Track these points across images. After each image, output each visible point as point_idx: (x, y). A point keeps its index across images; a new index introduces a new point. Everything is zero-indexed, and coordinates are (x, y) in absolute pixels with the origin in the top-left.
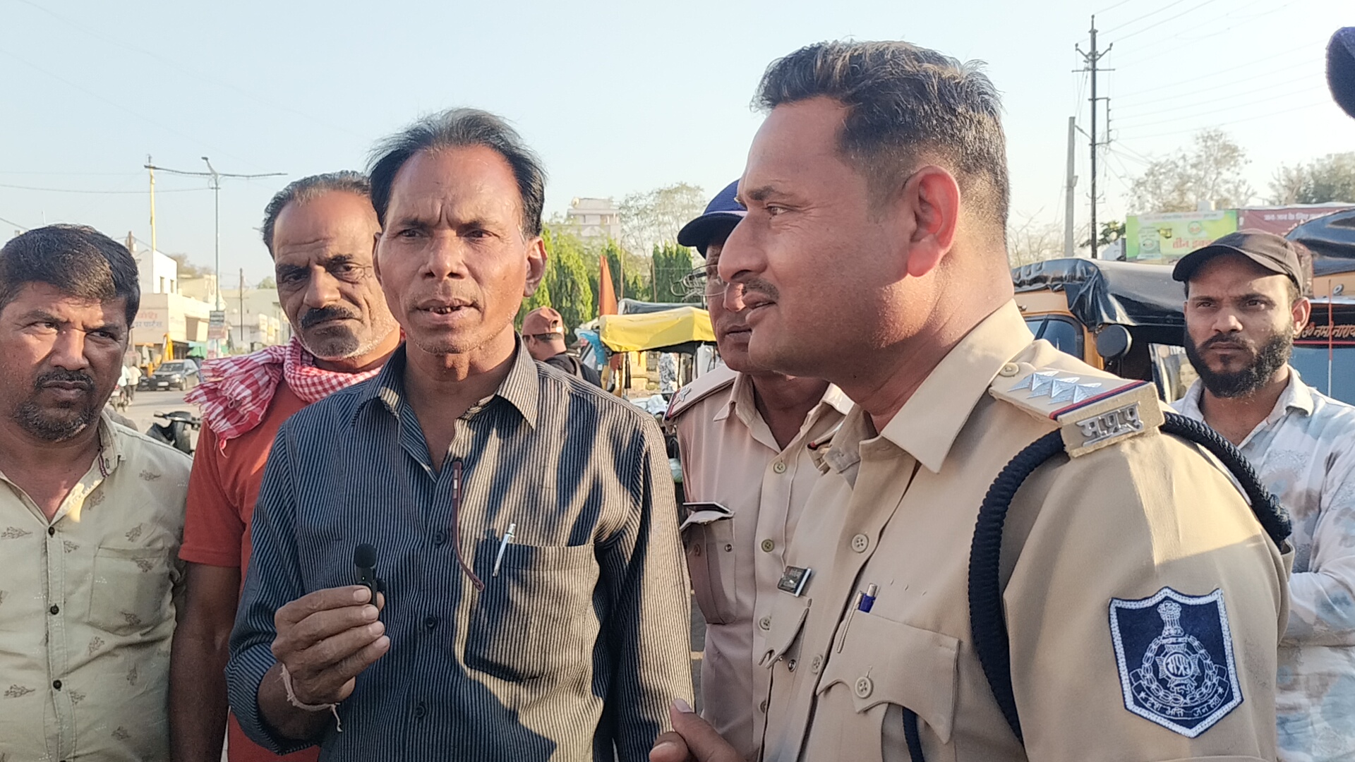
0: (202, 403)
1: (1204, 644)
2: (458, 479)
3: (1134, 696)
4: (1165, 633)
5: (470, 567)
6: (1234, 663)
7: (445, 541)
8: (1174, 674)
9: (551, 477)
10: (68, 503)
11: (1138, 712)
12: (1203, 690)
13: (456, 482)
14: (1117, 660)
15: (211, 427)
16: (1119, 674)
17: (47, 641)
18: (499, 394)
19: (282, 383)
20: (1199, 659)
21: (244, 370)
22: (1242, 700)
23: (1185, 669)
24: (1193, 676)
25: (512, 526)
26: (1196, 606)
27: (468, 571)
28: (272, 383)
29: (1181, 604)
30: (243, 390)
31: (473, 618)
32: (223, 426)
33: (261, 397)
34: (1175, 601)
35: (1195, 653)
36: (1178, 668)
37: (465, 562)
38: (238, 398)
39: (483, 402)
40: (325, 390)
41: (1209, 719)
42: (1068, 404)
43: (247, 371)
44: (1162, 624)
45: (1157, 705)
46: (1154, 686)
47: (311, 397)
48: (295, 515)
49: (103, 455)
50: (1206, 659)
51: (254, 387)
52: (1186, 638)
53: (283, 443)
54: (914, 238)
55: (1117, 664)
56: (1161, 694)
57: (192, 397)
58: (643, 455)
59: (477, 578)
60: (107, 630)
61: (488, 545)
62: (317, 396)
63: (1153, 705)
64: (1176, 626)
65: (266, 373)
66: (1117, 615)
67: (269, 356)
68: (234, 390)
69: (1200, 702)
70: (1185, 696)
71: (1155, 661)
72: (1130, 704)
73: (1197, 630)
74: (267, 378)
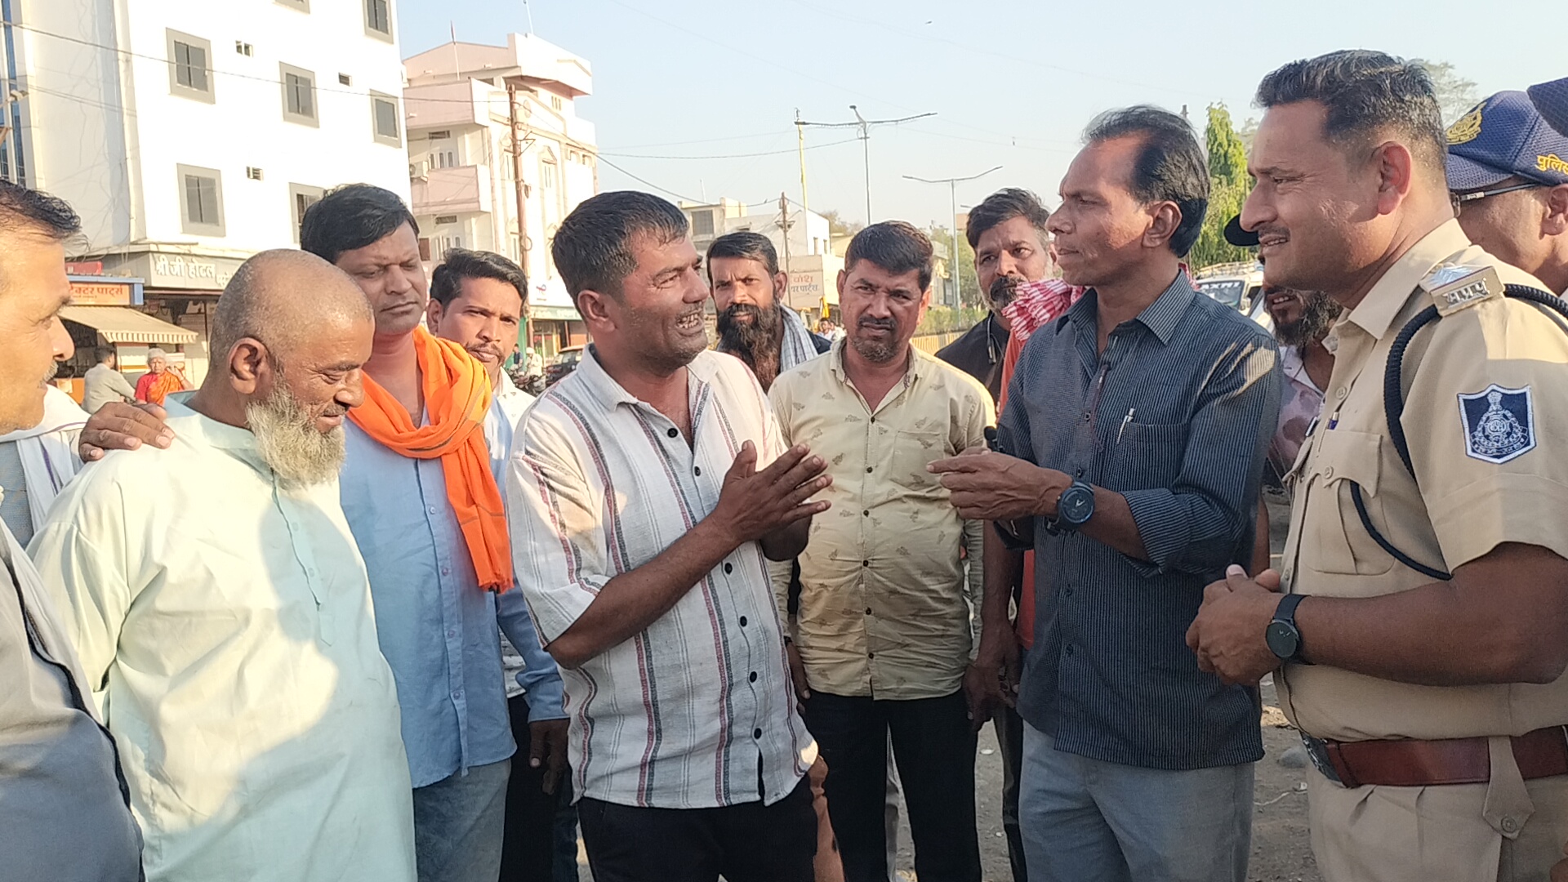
1: (1514, 414)
3: (1472, 447)
4: (1490, 409)
6: (1533, 426)
7: (1090, 419)
8: (1494, 432)
11: (1473, 455)
12: (1511, 439)
13: (1101, 378)
14: (1464, 429)
16: (1465, 436)
17: (863, 486)
18: (1137, 318)
20: (1510, 423)
22: (1536, 446)
23: (1501, 428)
24: (1505, 432)
25: (1132, 410)
26: (1513, 394)
29: (1503, 394)
34: (1499, 392)
35: (1508, 419)
36: (1496, 428)
41: (1512, 455)
42: (1441, 284)
44: (1490, 405)
45: (1484, 450)
46: (1482, 440)
49: (908, 373)
50: (1515, 423)
52: (1503, 412)
54: (1381, 189)
55: (1464, 431)
56: (1486, 443)
60: (903, 485)
63: (1481, 449)
64: (1497, 406)
66: (1465, 404)
69: (1508, 446)
70: (1498, 442)
71: (1484, 426)
72: (1470, 452)
73: (1511, 407)
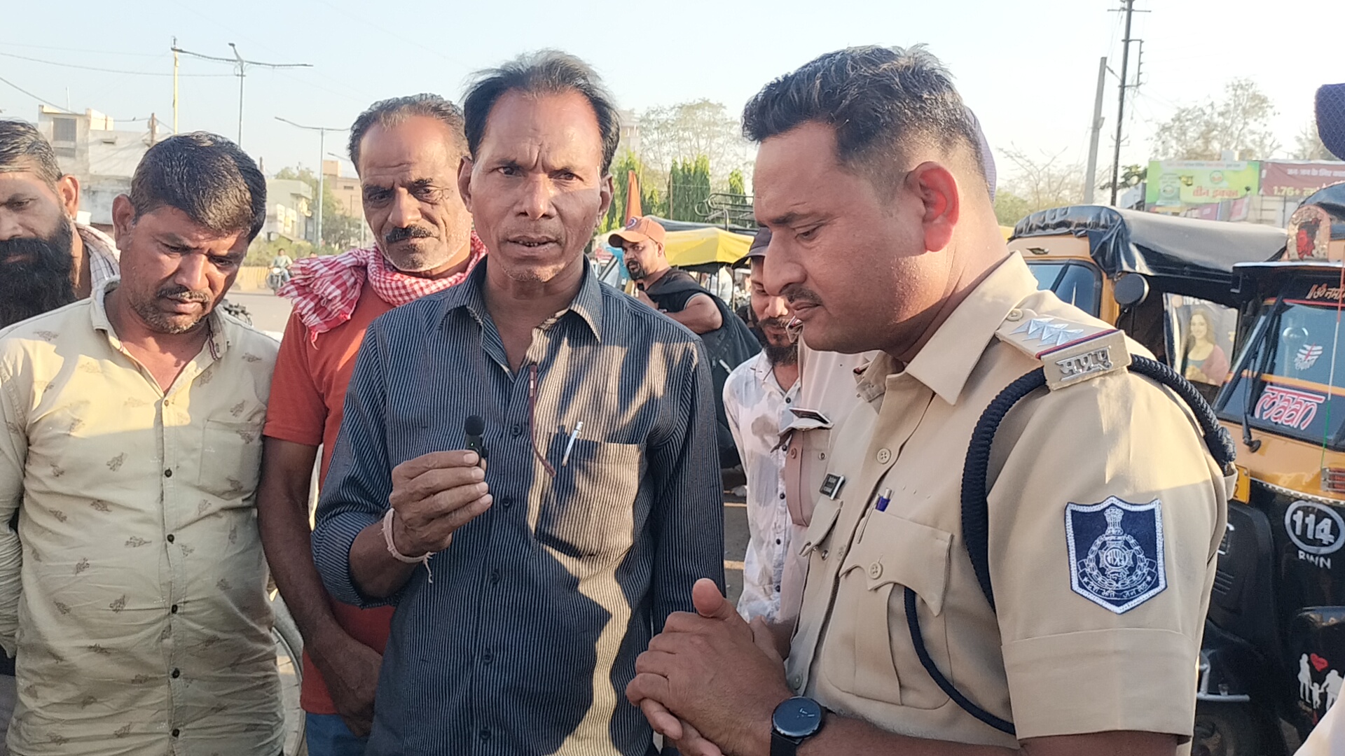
0: (294, 297)
1: (1139, 542)
2: (534, 380)
3: (1079, 581)
4: (1108, 532)
5: (543, 453)
6: (1164, 558)
7: (521, 434)
8: (1111, 565)
9: (613, 384)
10: (182, 380)
11: (1081, 592)
13: (532, 383)
14: (1069, 551)
15: (303, 321)
16: (1069, 563)
17: (162, 500)
18: (572, 308)
19: (366, 285)
20: (1134, 554)
21: (334, 272)
22: (1166, 587)
23: (1121, 560)
24: (1126, 566)
25: (580, 425)
26: (1136, 512)
27: (541, 459)
28: (358, 285)
29: (1124, 510)
30: (334, 290)
31: (543, 500)
32: (313, 320)
33: (348, 296)
34: (1118, 508)
35: (1130, 548)
36: (1115, 560)
37: (539, 450)
38: (330, 298)
39: (559, 314)
40: (408, 294)
41: (1135, 601)
42: (1052, 347)
43: (337, 273)
44: (1106, 525)
45: (1096, 588)
46: (1095, 573)
47: (394, 299)
48: (385, 404)
49: (213, 339)
50: (1139, 554)
51: (343, 288)
52: (1124, 537)
53: (372, 339)
54: (926, 220)
55: (1069, 554)
56: (1100, 579)
57: (285, 292)
58: (692, 370)
59: (549, 463)
60: (214, 494)
61: (561, 438)
62: (400, 299)
63: (1093, 587)
64: (1117, 527)
65: (353, 275)
66: (1072, 516)
67: (355, 259)
68: (325, 290)
69: (1129, 587)
70: (1117, 582)
71: (1098, 554)
72: (1075, 586)
73: (1134, 531)
74: (353, 280)
